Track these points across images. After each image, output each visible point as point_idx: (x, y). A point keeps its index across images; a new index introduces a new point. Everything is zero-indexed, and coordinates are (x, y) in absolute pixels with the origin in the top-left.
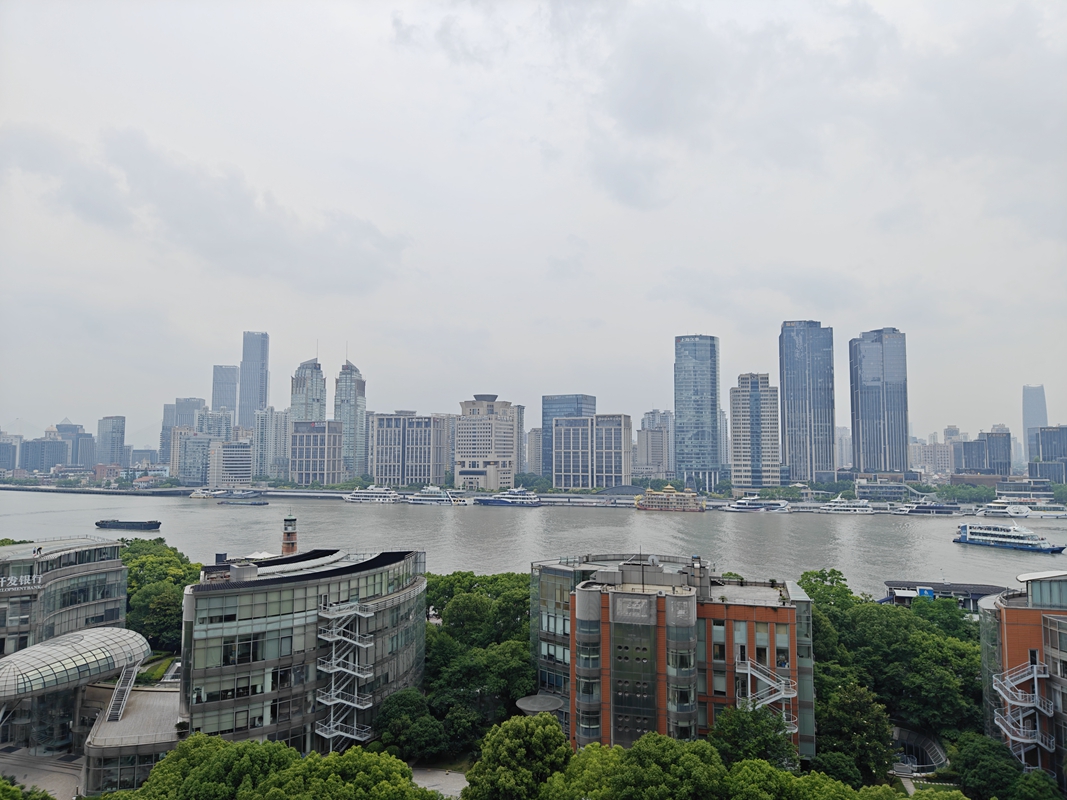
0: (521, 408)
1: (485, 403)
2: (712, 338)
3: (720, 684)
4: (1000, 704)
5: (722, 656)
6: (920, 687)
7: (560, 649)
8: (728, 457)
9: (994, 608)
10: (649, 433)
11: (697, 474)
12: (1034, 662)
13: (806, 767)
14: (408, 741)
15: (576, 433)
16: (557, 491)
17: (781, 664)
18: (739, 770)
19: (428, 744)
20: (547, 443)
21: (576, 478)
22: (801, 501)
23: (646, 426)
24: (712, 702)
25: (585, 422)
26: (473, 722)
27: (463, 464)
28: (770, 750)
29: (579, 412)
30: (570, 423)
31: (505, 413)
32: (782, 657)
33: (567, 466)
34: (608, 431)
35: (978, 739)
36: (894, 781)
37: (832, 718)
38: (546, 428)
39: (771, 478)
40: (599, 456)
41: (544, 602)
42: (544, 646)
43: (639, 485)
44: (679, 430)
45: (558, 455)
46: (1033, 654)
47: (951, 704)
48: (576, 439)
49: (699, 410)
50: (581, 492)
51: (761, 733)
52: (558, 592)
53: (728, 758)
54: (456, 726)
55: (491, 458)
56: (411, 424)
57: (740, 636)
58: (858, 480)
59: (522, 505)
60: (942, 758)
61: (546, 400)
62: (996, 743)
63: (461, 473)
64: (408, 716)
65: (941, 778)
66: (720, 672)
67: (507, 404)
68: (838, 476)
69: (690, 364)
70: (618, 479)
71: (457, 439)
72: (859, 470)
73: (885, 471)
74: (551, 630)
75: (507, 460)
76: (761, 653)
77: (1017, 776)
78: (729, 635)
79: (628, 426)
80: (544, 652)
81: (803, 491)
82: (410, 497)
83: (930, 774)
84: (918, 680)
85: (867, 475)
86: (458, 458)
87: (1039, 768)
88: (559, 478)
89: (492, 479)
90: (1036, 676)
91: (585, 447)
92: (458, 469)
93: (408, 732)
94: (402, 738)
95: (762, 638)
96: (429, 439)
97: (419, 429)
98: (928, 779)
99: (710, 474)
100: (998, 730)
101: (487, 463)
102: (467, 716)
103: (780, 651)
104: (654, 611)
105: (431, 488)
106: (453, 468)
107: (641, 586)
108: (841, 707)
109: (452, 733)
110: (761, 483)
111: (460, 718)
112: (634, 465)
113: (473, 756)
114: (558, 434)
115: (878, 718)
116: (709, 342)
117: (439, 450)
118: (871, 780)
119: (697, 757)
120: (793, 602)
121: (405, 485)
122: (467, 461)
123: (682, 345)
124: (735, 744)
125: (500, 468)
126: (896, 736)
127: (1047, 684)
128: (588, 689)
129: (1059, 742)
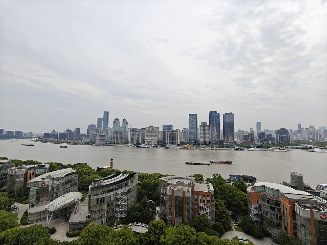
1: (151, 127)
3: (196, 207)
4: (251, 212)
5: (196, 201)
6: (236, 204)
7: (164, 197)
9: (250, 191)
12: (257, 203)
17: (208, 203)
19: (138, 219)
24: (194, 211)
25: (171, 131)
27: (147, 139)
30: (168, 131)
32: (208, 202)
33: (167, 140)
37: (218, 214)
39: (207, 143)
40: (174, 138)
41: (161, 187)
42: (161, 195)
44: (190, 132)
45: (166, 138)
46: (257, 201)
48: (169, 135)
55: (152, 138)
57: (200, 198)
60: (240, 220)
63: (146, 141)
65: (239, 225)
66: (196, 204)
71: (146, 134)
72: (225, 140)
73: (230, 141)
74: (163, 192)
75: (156, 139)
76: (204, 201)
78: (198, 197)
79: (180, 132)
80: (161, 197)
83: (237, 224)
87: (258, 225)
90: (258, 206)
94: (133, 217)
95: (204, 198)
97: (138, 132)
98: (237, 226)
100: (250, 217)
103: (208, 201)
104: (183, 194)
107: (180, 187)
117: (142, 137)
120: (211, 191)
123: (190, 116)
127: (260, 208)
128: (170, 209)
129: (262, 219)
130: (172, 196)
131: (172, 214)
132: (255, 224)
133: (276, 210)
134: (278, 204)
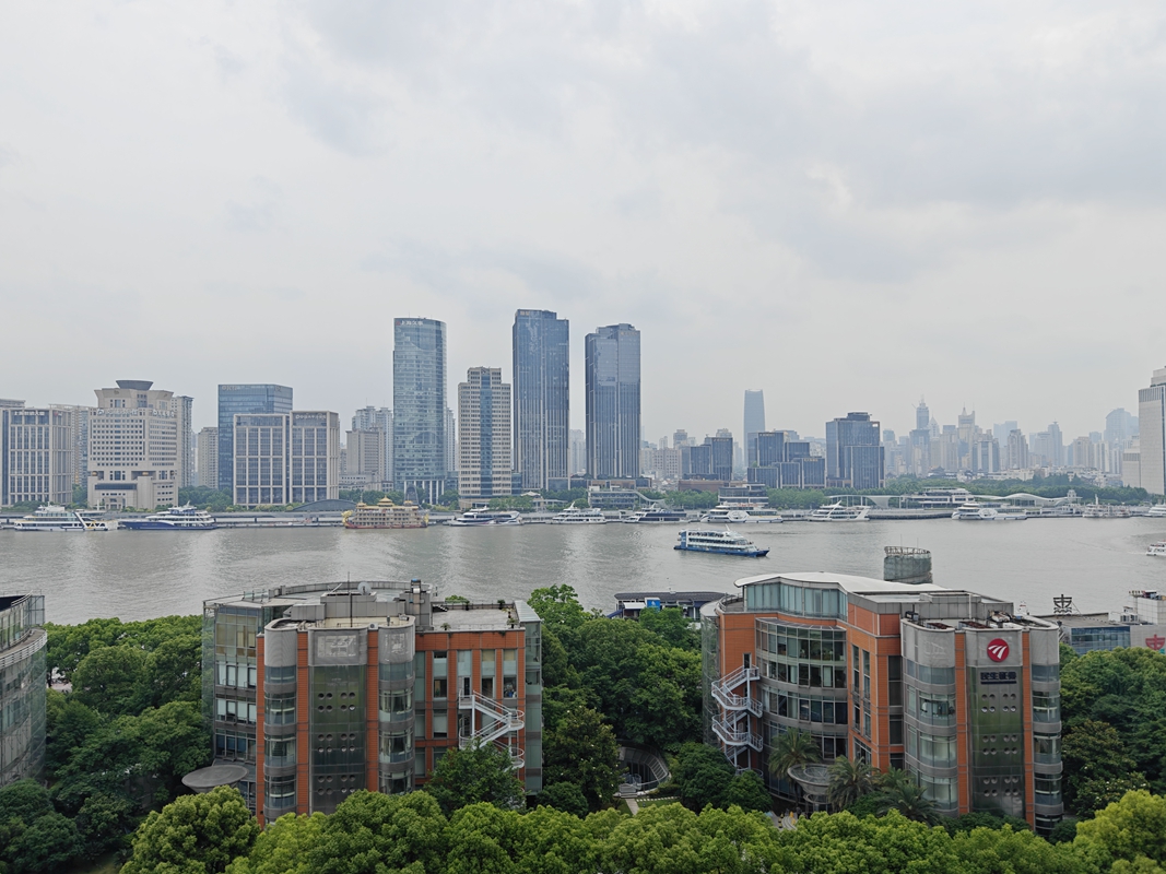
0: (187, 401)
1: (134, 393)
2: (438, 323)
3: (441, 724)
4: (717, 710)
5: (443, 692)
6: (647, 703)
7: (243, 706)
8: (455, 463)
9: (714, 614)
10: (362, 435)
11: (419, 484)
12: (747, 666)
13: (532, 802)
14: (21, 851)
15: (265, 434)
16: (239, 509)
17: (508, 694)
18: (461, 817)
19: (52, 850)
20: (226, 447)
21: (265, 491)
22: (533, 511)
23: (358, 426)
24: (432, 745)
25: (278, 421)
26: (120, 813)
27: (101, 475)
28: (494, 791)
29: (270, 407)
30: (257, 421)
31: (163, 406)
32: (509, 686)
33: (253, 476)
34: (309, 432)
35: (698, 748)
36: (619, 804)
37: (560, 747)
38: (224, 428)
39: (502, 487)
40: (297, 463)
41: (222, 650)
42: (221, 704)
43: (348, 498)
44: (399, 431)
45: (241, 463)
46: (747, 657)
47: (674, 717)
48: (265, 442)
49: (422, 408)
50: (272, 510)
51: (485, 773)
52: (241, 636)
53: (448, 807)
54: (95, 821)
55: (144, 466)
56: (16, 419)
57: (464, 668)
58: (591, 488)
59: (190, 528)
60: (664, 773)
61: (224, 391)
62: (713, 750)
63: (98, 487)
64: (20, 819)
65: (664, 793)
66: (441, 711)
67: (167, 395)
68: (571, 482)
69: (412, 352)
70: (322, 492)
71: (90, 440)
72: (592, 477)
73: (618, 477)
74: (232, 683)
75: (168, 469)
76: (487, 684)
77: (729, 780)
78: (452, 667)
79: (336, 426)
80: (222, 710)
81: (535, 500)
82: (17, 521)
83: (653, 790)
84: (645, 695)
85: (600, 482)
86: (92, 466)
87: (749, 769)
88: (241, 492)
89: (145, 495)
90: (748, 679)
91: (278, 451)
92: (93, 481)
93: (20, 839)
94: (12, 848)
95: (488, 667)
96: (47, 440)
97: (30, 427)
98: (651, 796)
99: (434, 483)
100: (715, 736)
101: (137, 474)
102: (109, 807)
103: (508, 680)
104: (364, 648)
105: (50, 509)
106: (85, 482)
107: (348, 620)
108: (570, 733)
109: (89, 831)
110: (491, 492)
111: (101, 810)
112: (342, 474)
113: (121, 855)
114: (241, 435)
115: (605, 740)
116: (434, 327)
117: (62, 454)
118: (596, 805)
119: (412, 812)
120: (522, 624)
121: (10, 505)
122: (107, 471)
123: (403, 329)
124: (457, 790)
125: (158, 480)
126: (622, 757)
127: (757, 686)
128: (281, 750)
129: (766, 741)
130: (291, 670)
131: (292, 777)
132: (736, 765)
133: (827, 677)
134: (835, 644)
